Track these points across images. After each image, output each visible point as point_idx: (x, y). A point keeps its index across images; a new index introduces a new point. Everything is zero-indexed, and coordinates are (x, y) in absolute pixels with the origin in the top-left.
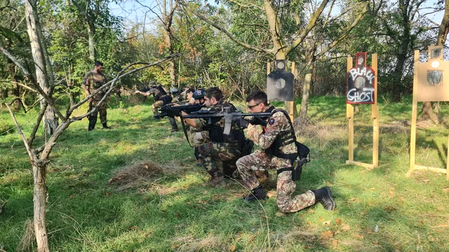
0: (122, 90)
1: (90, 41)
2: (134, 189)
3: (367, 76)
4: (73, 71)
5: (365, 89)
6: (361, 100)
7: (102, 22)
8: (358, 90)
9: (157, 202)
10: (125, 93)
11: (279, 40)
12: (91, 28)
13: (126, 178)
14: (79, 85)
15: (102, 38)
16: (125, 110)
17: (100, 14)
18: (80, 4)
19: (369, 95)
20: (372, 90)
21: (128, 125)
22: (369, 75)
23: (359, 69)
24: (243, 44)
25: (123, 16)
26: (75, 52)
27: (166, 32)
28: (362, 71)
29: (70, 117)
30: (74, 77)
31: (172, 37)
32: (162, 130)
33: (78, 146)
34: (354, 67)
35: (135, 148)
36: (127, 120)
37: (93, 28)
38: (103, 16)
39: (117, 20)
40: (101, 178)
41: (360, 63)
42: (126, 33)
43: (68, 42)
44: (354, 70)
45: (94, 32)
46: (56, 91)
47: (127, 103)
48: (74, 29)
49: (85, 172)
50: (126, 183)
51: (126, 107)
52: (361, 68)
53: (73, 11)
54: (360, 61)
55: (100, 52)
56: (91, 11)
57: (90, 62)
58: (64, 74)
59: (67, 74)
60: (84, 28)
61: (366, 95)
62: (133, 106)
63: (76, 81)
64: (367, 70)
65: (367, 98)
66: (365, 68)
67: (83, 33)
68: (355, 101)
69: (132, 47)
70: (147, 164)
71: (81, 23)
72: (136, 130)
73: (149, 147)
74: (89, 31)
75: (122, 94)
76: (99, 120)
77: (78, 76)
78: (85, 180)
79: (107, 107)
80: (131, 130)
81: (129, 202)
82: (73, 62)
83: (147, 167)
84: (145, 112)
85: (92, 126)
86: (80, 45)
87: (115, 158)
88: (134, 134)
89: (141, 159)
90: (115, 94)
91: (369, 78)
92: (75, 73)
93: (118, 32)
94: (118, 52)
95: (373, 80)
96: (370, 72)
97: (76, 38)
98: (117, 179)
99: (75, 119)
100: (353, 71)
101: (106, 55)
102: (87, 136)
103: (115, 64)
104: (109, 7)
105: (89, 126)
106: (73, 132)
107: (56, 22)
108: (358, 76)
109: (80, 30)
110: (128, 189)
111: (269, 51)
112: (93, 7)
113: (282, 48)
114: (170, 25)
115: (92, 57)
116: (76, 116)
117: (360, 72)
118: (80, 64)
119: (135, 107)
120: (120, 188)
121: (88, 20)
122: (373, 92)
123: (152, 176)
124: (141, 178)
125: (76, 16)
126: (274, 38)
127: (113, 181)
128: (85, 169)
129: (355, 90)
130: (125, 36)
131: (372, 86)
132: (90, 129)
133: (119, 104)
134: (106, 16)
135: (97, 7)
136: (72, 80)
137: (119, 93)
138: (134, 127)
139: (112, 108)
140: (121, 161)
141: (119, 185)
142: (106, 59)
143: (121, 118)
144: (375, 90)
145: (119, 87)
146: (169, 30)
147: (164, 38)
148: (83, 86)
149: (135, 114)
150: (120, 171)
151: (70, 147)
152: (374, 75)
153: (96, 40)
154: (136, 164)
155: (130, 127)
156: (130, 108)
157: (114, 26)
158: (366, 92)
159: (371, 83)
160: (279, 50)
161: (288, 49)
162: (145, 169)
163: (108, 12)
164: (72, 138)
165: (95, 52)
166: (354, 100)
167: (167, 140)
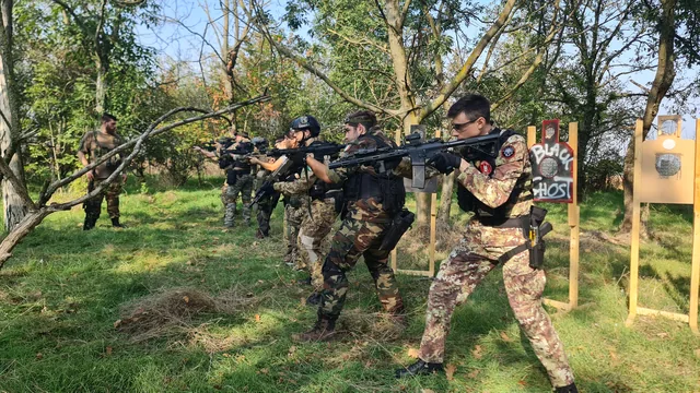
0: (146, 164)
1: (99, 83)
2: (162, 340)
3: (561, 158)
4: (66, 130)
5: (557, 179)
6: (551, 196)
7: (122, 54)
8: (544, 179)
9: (205, 367)
10: (153, 170)
11: (409, 97)
12: (102, 62)
13: (146, 320)
14: (75, 153)
15: (120, 79)
16: (150, 198)
17: (119, 42)
18: (86, 24)
19: (565, 189)
20: (569, 180)
21: (153, 221)
22: (564, 155)
23: (547, 145)
24: (353, 99)
25: (158, 48)
26: (70, 98)
27: (225, 75)
28: (552, 149)
29: (48, 204)
30: (66, 138)
31: (235, 85)
32: (211, 233)
33: (63, 256)
34: (537, 142)
35: (165, 262)
36: (151, 213)
37: (105, 61)
38: (124, 45)
39: (146, 53)
40: (100, 318)
41: (548, 137)
42: (159, 74)
43: (62, 82)
44: (539, 146)
45: (107, 68)
46: (33, 161)
47: (154, 186)
48: (74, 63)
49: (71, 305)
50: (147, 329)
51: (151, 192)
52: (551, 145)
53: (74, 33)
54: (549, 133)
55: (114, 101)
56: (104, 35)
57: (96, 116)
58: (48, 133)
59: (55, 134)
60: (91, 61)
61: (559, 188)
62: (163, 191)
63: (68, 147)
64: (561, 148)
65: (560, 193)
66: (557, 145)
67: (88, 70)
68: (541, 197)
69: (168, 98)
70: (187, 294)
71: (87, 53)
72: (168, 231)
73: (189, 262)
74: (99, 66)
75: (146, 172)
76: (104, 213)
77: (73, 137)
78: (69, 323)
79: (119, 191)
80: (158, 230)
81: (151, 367)
82: (66, 115)
83: (187, 300)
84: (184, 201)
85: (90, 222)
86: (80, 87)
87: (130, 280)
88: (163, 237)
89: (175, 284)
90: (135, 171)
91: (565, 161)
92: (69, 132)
93: (148, 72)
94: (144, 104)
95: (571, 164)
96: (565, 151)
97: (74, 76)
98: (130, 321)
99: (57, 207)
100: (537, 149)
101: (125, 106)
102: (80, 238)
103: (138, 122)
104: (134, 31)
105: (86, 223)
106: (55, 232)
107: (44, 50)
108: (546, 157)
109: (83, 65)
110: (152, 339)
111: (394, 112)
112: (108, 30)
113: (413, 110)
114: (233, 66)
115: (99, 109)
116: (61, 202)
117: (549, 151)
118: (79, 119)
119: (167, 193)
120: (135, 339)
121: (99, 50)
122: (571, 184)
123: (196, 317)
124: (175, 319)
125: (79, 42)
126: (403, 94)
127: (123, 323)
128: (70, 299)
129: (540, 178)
130: (159, 79)
131: (570, 174)
132: (86, 228)
133: (140, 186)
134: (129, 45)
135: (115, 31)
136: (62, 144)
137: (141, 170)
138: (164, 226)
139: (129, 193)
140: (139, 286)
141: (133, 331)
142: (124, 114)
143: (142, 210)
144: (574, 180)
145: (141, 159)
146: (230, 73)
147: (222, 85)
148: (80, 154)
149: (166, 204)
150: (136, 306)
151: (46, 258)
152: (572, 156)
153: (108, 81)
154: (166, 292)
155: (157, 225)
156: (158, 194)
157: (140, 62)
158: (560, 183)
159: (567, 168)
160: (409, 112)
161: (424, 111)
162: (183, 302)
163: (132, 39)
164: (53, 242)
165: (107, 100)
166: (538, 195)
167: (221, 250)
